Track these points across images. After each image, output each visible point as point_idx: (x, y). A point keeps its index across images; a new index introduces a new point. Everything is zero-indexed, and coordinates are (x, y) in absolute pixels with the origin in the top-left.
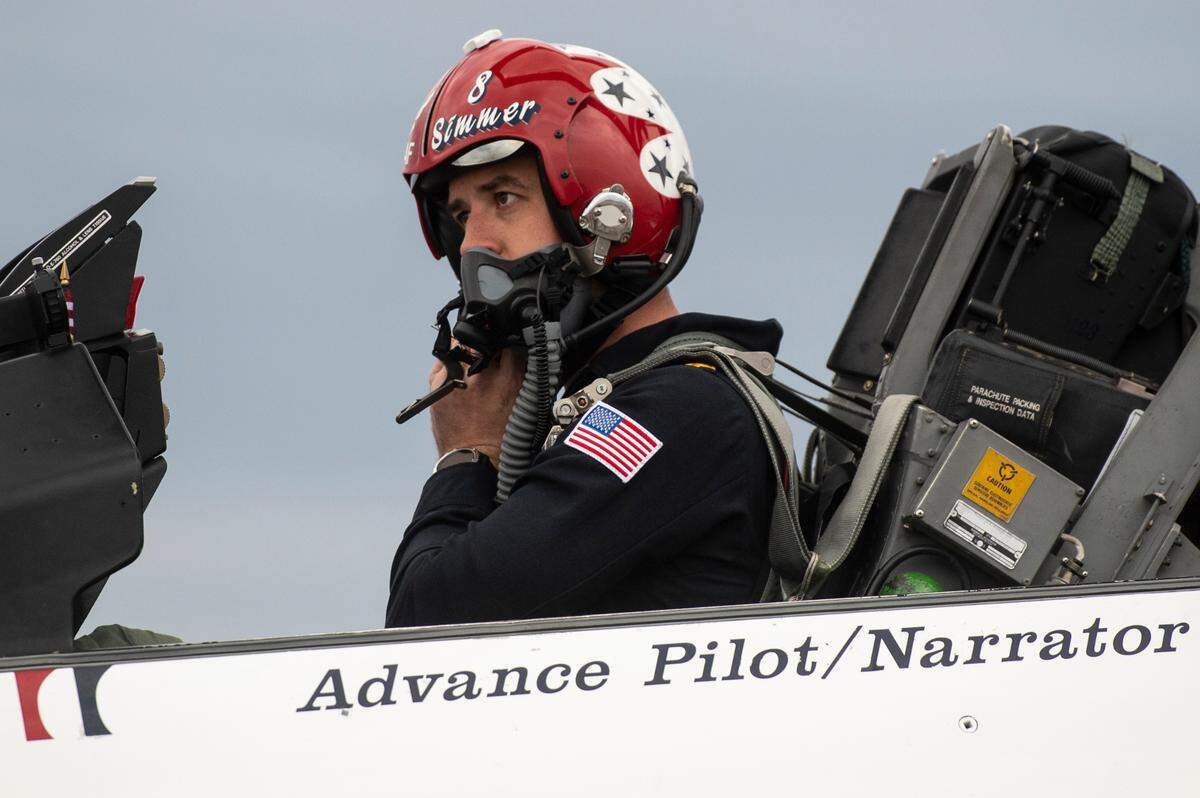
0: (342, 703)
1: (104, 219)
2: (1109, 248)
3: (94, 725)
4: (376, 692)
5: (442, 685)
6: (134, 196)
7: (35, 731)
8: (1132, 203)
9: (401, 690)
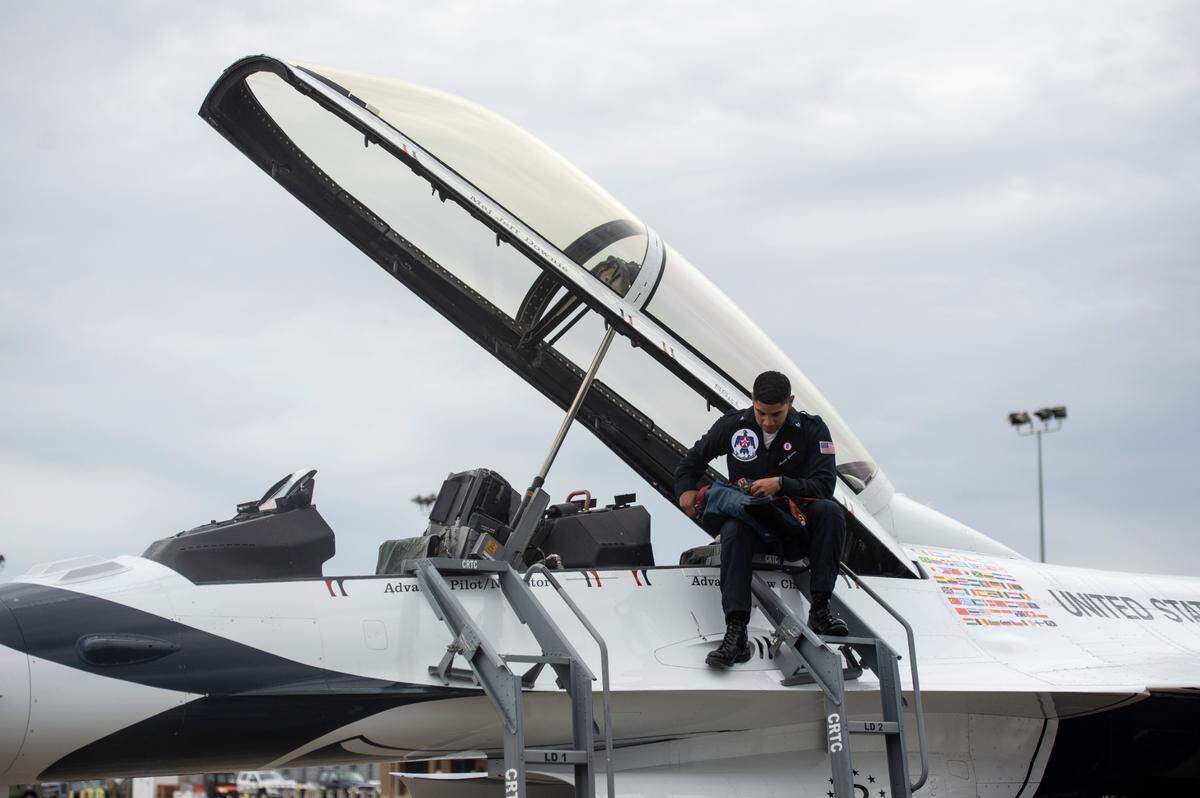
0: (392, 591)
1: (308, 478)
2: (498, 497)
3: (344, 594)
4: (398, 589)
5: (411, 588)
6: (313, 473)
7: (333, 595)
8: (502, 488)
9: (403, 588)
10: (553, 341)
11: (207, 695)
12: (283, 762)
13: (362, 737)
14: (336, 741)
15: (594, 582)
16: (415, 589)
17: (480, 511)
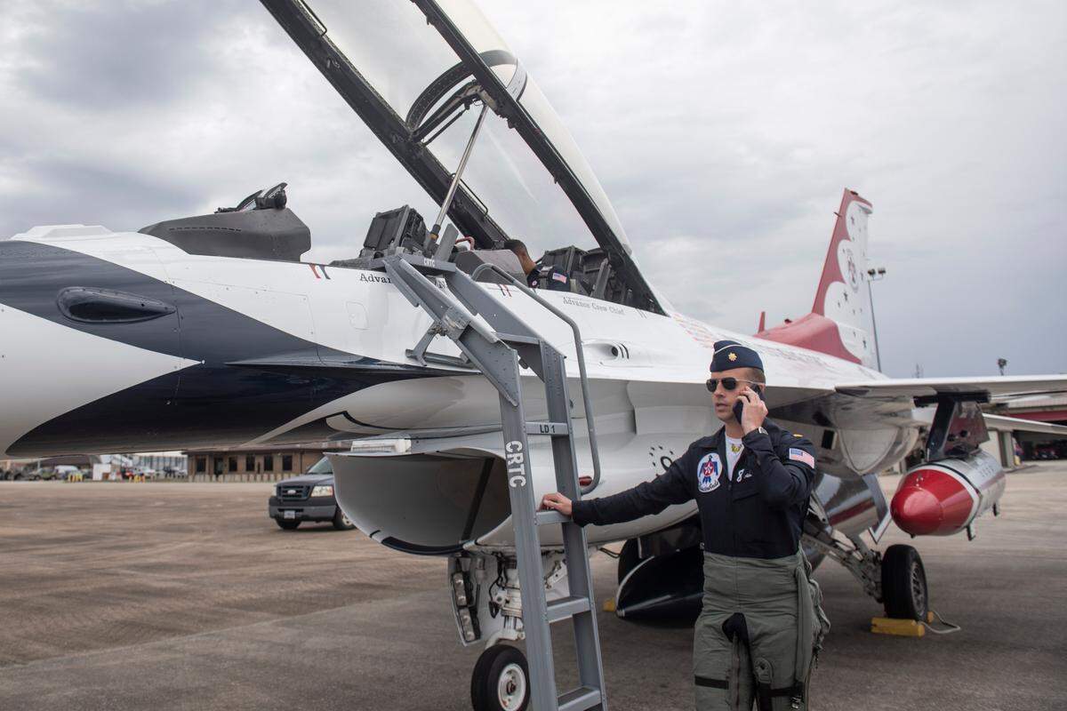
0: (366, 280)
4: (370, 279)
5: (381, 280)
9: (374, 279)
10: (427, 143)
11: (203, 362)
12: (268, 438)
13: (345, 414)
14: (322, 416)
15: (505, 292)
16: (384, 281)
17: (408, 236)
